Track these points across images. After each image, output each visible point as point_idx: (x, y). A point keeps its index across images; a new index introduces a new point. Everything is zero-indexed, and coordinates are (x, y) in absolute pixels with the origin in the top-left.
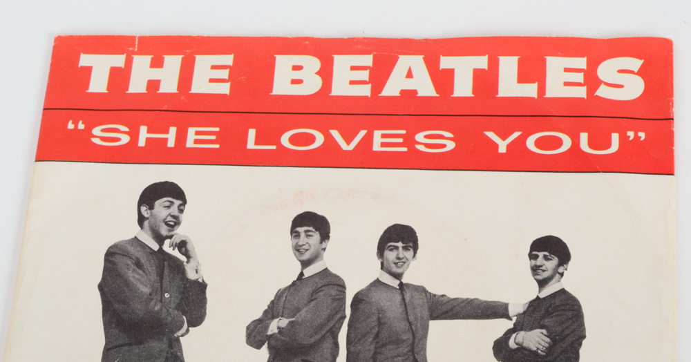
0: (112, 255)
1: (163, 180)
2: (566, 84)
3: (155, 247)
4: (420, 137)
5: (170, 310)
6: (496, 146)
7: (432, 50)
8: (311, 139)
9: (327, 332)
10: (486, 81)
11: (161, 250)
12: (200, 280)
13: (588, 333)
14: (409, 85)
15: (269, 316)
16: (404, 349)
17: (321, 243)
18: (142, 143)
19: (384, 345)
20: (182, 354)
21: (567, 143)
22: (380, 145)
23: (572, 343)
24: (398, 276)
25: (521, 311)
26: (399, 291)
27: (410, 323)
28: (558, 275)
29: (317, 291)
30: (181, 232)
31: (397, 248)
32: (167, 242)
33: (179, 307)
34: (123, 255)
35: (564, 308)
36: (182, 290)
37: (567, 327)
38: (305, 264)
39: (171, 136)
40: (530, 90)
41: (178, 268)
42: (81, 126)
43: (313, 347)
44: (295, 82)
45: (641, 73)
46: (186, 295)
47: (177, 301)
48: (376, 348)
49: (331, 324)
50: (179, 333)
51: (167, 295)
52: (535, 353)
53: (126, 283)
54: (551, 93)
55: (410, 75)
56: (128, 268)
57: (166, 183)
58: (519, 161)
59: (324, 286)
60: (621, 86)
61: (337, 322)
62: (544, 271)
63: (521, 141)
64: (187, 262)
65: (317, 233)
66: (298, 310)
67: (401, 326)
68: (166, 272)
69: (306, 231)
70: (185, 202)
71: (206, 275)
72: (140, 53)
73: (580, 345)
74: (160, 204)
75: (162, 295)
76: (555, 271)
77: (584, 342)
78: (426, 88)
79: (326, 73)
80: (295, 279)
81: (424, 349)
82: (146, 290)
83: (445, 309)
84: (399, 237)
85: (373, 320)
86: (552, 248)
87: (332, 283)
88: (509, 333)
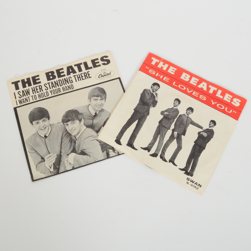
0: (145, 90)
2: (228, 99)
3: (152, 92)
4: (201, 96)
5: (150, 103)
6: (212, 103)
7: (209, 83)
8: (184, 88)
10: (215, 92)
11: (153, 93)
14: (203, 87)
16: (184, 126)
17: (178, 104)
18: (156, 75)
19: (181, 124)
21: (223, 108)
22: (194, 94)
23: (210, 138)
24: (188, 115)
25: (205, 129)
26: (187, 117)
27: (187, 123)
29: (174, 111)
30: (157, 92)
31: (190, 111)
32: (154, 93)
33: (152, 103)
34: (147, 91)
35: (211, 132)
36: (154, 101)
37: (211, 135)
38: (174, 106)
39: (162, 77)
40: (221, 97)
41: (154, 97)
42: (148, 68)
43: (170, 119)
44: (185, 78)
45: (240, 103)
49: (175, 117)
50: (150, 107)
51: (151, 100)
52: (204, 136)
53: (145, 96)
54: (224, 99)
55: (203, 86)
56: (147, 94)
57: (158, 83)
58: (214, 107)
60: (236, 103)
62: (211, 125)
63: (216, 104)
64: (156, 97)
65: (178, 102)
66: (170, 112)
68: (152, 97)
70: (159, 88)
71: (158, 100)
72: (162, 61)
74: (156, 86)
75: (150, 100)
76: (213, 126)
77: (212, 138)
78: (205, 89)
79: (190, 79)
80: (172, 108)
81: (187, 128)
82: (148, 98)
83: (193, 123)
84: (191, 109)
85: (181, 119)
86: (214, 122)
87: (177, 111)
88: (201, 132)
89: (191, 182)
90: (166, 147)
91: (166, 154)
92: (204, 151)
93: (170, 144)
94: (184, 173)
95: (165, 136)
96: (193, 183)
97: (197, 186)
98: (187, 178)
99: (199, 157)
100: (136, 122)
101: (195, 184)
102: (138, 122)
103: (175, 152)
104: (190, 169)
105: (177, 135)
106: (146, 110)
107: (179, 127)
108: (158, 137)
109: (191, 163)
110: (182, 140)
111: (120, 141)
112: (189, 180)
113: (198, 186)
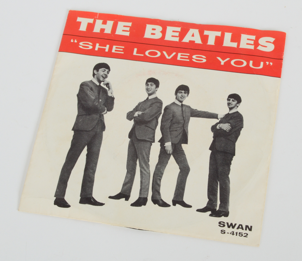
0: (82, 85)
1: (103, 62)
2: (247, 44)
3: (98, 84)
4: (194, 57)
5: (101, 105)
6: (220, 62)
7: (202, 28)
8: (156, 54)
9: (155, 117)
10: (219, 40)
11: (100, 85)
12: (113, 97)
13: (244, 126)
14: (192, 39)
15: (135, 110)
16: (181, 125)
17: (156, 88)
18: (96, 49)
19: (174, 124)
20: (104, 120)
21: (245, 63)
22: (180, 58)
23: (239, 129)
24: (181, 102)
25: (222, 117)
26: (181, 107)
27: (184, 118)
28: (236, 107)
29: (152, 104)
30: (107, 80)
31: (182, 92)
32: (102, 83)
33: (104, 104)
34: (87, 86)
35: (237, 117)
36: (106, 99)
37: (237, 124)
38: (149, 95)
39: (107, 48)
40: (234, 45)
41: (105, 92)
42: (76, 41)
43: (149, 122)
44: (152, 34)
45: (274, 43)
46: (107, 101)
47: (104, 103)
48: (171, 124)
49: (156, 115)
50: (104, 113)
51: (100, 100)
52: (225, 131)
53: (87, 95)
54: (241, 46)
55: (193, 36)
56: (88, 90)
57: (104, 63)
58: (228, 68)
59: (155, 102)
60: (266, 47)
61: (158, 115)
62: (232, 105)
63: (229, 62)
64: (109, 90)
65: (155, 85)
66: (146, 109)
67: (180, 118)
68: (101, 93)
69: (151, 84)
70: (110, 70)
71: (115, 95)
72: (99, 19)
73: (241, 130)
74: (101, 70)
75: (99, 100)
76: (236, 105)
77: (243, 129)
78: (198, 40)
79: (164, 32)
80: (146, 99)
81: (187, 126)
82: (93, 98)
83: (196, 114)
84: (183, 89)
85: (171, 115)
86: (235, 98)
87: (158, 102)
88: (217, 124)
89: (229, 227)
90: (159, 178)
91: (161, 191)
92: (234, 158)
93: (164, 171)
94: (211, 215)
95: (150, 158)
96: (233, 227)
97: (244, 232)
98: (220, 223)
99: (229, 174)
100: (85, 152)
101: (238, 228)
102: (88, 150)
103: (179, 181)
104: (219, 202)
105: (172, 147)
106: (96, 122)
107: (171, 130)
108: (136, 164)
109: (217, 192)
110: (184, 154)
111: (64, 199)
112: (224, 226)
113: (246, 229)
